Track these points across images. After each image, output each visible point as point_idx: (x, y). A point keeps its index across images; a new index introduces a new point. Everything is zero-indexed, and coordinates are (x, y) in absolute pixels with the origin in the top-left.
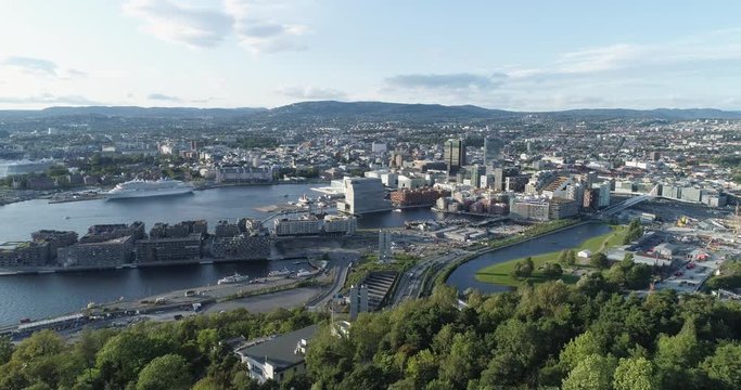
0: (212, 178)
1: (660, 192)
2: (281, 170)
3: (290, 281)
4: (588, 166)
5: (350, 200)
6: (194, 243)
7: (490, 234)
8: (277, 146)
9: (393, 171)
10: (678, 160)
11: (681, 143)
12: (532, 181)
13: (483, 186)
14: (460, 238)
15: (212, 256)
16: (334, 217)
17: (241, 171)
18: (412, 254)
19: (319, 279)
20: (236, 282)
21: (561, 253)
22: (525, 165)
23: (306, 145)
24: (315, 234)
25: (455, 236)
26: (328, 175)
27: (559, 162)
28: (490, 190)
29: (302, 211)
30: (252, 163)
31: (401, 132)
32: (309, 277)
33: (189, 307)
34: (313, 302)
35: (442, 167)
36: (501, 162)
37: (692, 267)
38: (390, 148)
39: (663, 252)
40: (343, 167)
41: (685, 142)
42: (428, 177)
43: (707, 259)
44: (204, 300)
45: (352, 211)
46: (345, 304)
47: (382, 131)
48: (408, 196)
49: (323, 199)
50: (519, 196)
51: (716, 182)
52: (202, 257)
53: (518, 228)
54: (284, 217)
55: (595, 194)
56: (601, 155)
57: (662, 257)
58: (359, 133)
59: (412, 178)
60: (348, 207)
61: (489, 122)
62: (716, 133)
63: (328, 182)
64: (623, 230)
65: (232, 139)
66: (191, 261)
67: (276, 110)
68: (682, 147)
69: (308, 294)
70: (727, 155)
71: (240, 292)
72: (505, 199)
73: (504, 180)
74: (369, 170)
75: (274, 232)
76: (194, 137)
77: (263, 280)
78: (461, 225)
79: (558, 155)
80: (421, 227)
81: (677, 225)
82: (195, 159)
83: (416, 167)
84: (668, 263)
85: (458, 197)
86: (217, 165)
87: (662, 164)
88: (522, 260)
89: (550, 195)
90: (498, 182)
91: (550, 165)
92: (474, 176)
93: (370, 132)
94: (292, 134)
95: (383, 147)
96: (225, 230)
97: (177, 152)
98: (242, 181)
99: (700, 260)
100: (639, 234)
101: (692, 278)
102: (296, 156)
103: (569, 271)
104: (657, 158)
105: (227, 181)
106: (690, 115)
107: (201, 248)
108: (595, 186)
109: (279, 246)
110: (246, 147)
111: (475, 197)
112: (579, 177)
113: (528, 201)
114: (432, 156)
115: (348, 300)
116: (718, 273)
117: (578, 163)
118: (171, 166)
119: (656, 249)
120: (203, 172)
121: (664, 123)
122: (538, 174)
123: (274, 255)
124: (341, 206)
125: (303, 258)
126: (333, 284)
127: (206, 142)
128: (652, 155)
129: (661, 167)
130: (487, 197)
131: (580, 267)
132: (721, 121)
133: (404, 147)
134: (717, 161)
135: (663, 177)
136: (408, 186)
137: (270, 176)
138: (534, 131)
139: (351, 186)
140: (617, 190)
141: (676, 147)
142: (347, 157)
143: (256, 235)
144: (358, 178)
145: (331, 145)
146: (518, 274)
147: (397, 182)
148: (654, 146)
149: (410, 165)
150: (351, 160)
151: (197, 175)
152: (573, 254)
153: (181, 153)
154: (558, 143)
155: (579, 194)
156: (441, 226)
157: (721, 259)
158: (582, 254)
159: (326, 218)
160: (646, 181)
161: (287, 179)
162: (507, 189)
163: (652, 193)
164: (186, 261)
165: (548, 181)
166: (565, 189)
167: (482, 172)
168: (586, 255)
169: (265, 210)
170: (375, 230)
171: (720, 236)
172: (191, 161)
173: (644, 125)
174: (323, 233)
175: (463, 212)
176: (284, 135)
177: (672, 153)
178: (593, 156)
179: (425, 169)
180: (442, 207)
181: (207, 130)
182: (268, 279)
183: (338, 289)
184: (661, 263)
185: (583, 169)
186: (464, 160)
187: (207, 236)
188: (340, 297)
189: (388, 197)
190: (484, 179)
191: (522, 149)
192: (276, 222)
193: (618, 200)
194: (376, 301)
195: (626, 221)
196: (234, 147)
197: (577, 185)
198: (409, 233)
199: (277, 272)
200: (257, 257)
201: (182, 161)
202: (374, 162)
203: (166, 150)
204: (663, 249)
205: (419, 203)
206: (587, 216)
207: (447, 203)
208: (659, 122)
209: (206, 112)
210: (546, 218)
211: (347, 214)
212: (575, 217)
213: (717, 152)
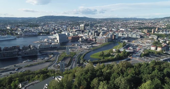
0: (21, 35)
1: (128, 36)
2: (40, 32)
3: (43, 61)
4: (112, 30)
5: (58, 39)
6: (16, 52)
7: (92, 46)
8: (39, 26)
9: (68, 32)
10: (130, 28)
11: (130, 25)
12: (101, 34)
13: (90, 35)
14: (86, 47)
15: (21, 55)
16: (54, 43)
17: (29, 33)
18: (74, 52)
19: (51, 60)
20: (28, 62)
21: (109, 50)
22: (99, 30)
23: (46, 26)
24: (49, 48)
25: (84, 47)
26: (52, 33)
27: (106, 29)
28: (92, 36)
29: (46, 42)
30: (32, 31)
31: (69, 23)
32: (48, 59)
33: (14, 70)
34: (49, 66)
35: (80, 31)
36: (93, 29)
37: (137, 52)
38: (67, 27)
39: (131, 49)
40: (56, 31)
41: (131, 25)
42: (77, 33)
43: (140, 50)
44: (18, 67)
45: (59, 42)
46: (58, 66)
47: (65, 23)
48: (72, 38)
49: (51, 39)
50: (98, 37)
51: (139, 33)
52: (18, 56)
53: (99, 45)
54: (41, 44)
55: (115, 36)
56: (114, 28)
57: (131, 50)
58: (60, 23)
59: (73, 33)
60: (57, 41)
61: (89, 21)
62: (137, 23)
63: (52, 35)
64: (122, 44)
65: (27, 25)
66: (15, 57)
67: (38, 18)
68: (131, 26)
69: (48, 64)
70: (140, 27)
71: (29, 65)
72: (95, 38)
73: (95, 33)
74: (62, 32)
75: (38, 48)
76: (16, 25)
77: (36, 61)
78: (86, 44)
79: (105, 28)
80: (76, 45)
81: (132, 42)
82: (16, 30)
83: (74, 31)
84: (133, 51)
85: (84, 38)
86: (22, 31)
87: (127, 29)
88: (101, 52)
89: (105, 37)
90: (93, 34)
91: (104, 30)
92: (88, 33)
93: (62, 23)
94: (42, 23)
95: (66, 26)
96: (25, 48)
97: (12, 28)
98: (30, 35)
99: (139, 50)
100: (125, 45)
101: (138, 54)
102: (43, 29)
103: (112, 54)
104: (126, 28)
105: (26, 35)
106: (131, 19)
107: (18, 53)
108: (115, 34)
109: (40, 52)
110: (30, 27)
111: (88, 38)
112: (111, 32)
113: (100, 38)
114: (77, 28)
115: (59, 65)
116: (143, 53)
117: (110, 29)
118: (10, 32)
119: (130, 48)
120: (19, 33)
121: (126, 21)
122: (102, 32)
123: (39, 54)
124: (56, 41)
125: (46, 54)
126: (55, 60)
127: (20, 26)
128: (125, 27)
129: (127, 30)
130: (91, 37)
131: (114, 53)
132: (137, 20)
133: (70, 26)
134: (138, 29)
135: (128, 32)
136: (72, 36)
137: (37, 34)
138: (100, 23)
139: (58, 36)
140: (119, 35)
141: (129, 26)
142: (57, 29)
143: (33, 49)
144: (60, 34)
145: (53, 26)
146: (100, 55)
147: (69, 34)
148: (125, 26)
149: (72, 30)
150: (58, 29)
151: (17, 34)
152: (112, 50)
153: (13, 28)
154: (105, 25)
155: (111, 36)
156: (81, 45)
157: (143, 50)
158: (114, 50)
159: (52, 44)
160: (125, 33)
161: (41, 34)
162: (95, 35)
163: (126, 36)
164: (14, 57)
165: (104, 33)
166: (108, 35)
167: (89, 32)
168: (115, 50)
169: (36, 42)
170: (65, 46)
171: (142, 44)
172: (15, 30)
173: (122, 21)
174: (51, 48)
175: (86, 41)
176: (41, 24)
177: (129, 27)
178: (113, 28)
179: (76, 31)
180: (81, 40)
181: (20, 23)
182: (37, 60)
183: (56, 62)
184: (131, 51)
185: (111, 31)
186: (85, 29)
187: (20, 50)
188: (57, 64)
189: (68, 38)
190: (90, 33)
191: (98, 26)
192: (39, 45)
193: (120, 37)
194: (66, 65)
195: (122, 42)
196: (27, 27)
197: (111, 34)
198: (73, 46)
199: (40, 58)
200: (34, 54)
201: (13, 30)
202: (63, 30)
203: (8, 28)
204: (131, 48)
205: (75, 39)
206: (114, 41)
207: (82, 39)
208: (125, 21)
209: (19, 18)
210: (105, 42)
211: (57, 43)
212: (111, 42)
213: (138, 27)
